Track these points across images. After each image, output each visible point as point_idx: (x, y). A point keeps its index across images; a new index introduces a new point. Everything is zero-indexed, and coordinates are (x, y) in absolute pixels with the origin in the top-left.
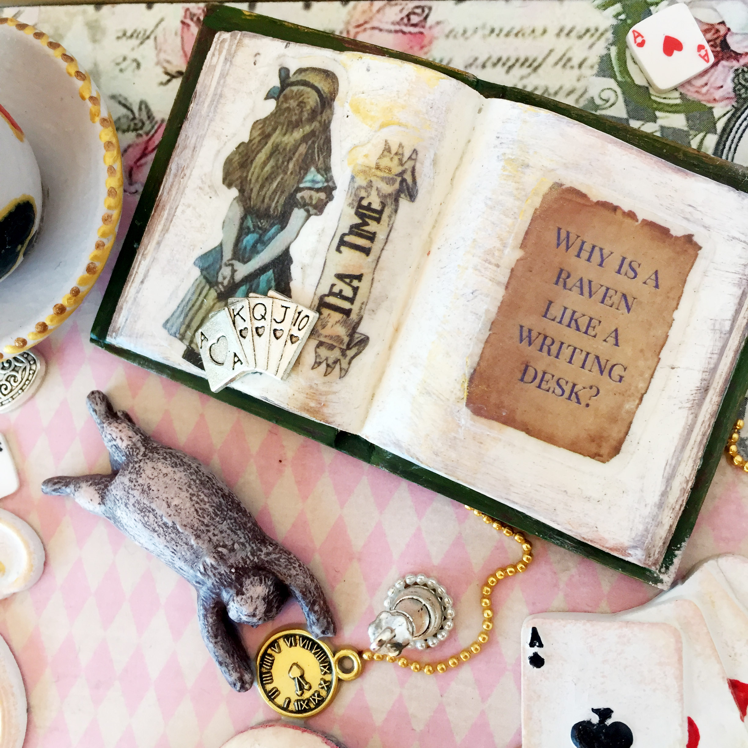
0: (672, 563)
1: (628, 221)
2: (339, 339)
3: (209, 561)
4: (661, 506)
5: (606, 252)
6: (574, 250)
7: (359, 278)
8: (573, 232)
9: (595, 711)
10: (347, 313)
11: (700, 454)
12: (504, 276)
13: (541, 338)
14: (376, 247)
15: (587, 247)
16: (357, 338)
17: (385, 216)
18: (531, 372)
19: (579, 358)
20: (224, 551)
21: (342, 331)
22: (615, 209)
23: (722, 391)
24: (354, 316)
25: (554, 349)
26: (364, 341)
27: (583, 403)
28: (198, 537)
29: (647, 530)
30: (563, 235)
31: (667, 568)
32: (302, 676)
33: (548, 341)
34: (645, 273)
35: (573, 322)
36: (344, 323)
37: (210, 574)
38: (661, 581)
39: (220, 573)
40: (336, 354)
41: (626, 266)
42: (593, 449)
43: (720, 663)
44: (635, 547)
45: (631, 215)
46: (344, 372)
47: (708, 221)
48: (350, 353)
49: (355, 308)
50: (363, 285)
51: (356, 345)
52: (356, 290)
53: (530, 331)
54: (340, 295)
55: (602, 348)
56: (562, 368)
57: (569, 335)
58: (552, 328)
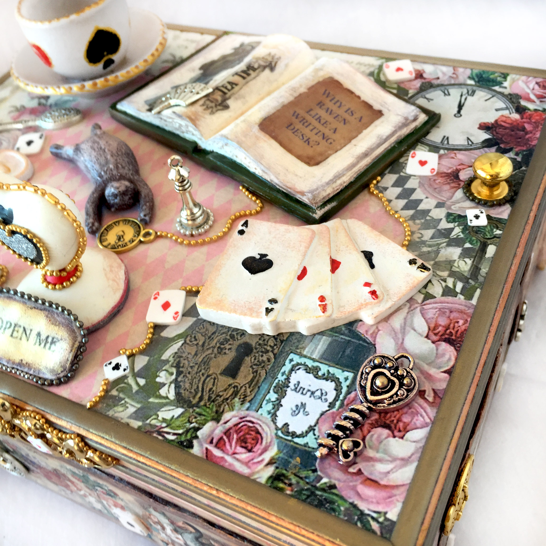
0: (324, 207)
1: (356, 99)
2: (217, 100)
3: (111, 166)
4: (328, 184)
5: (343, 104)
6: (329, 98)
7: (236, 85)
8: (332, 93)
9: (259, 254)
10: (225, 93)
11: (355, 176)
12: (296, 94)
13: (302, 119)
14: (249, 78)
15: (335, 100)
16: (224, 104)
17: (257, 71)
18: (292, 127)
19: (315, 131)
20: (120, 166)
21: (219, 99)
22: (352, 93)
24: (227, 96)
25: (306, 124)
26: (227, 107)
27: (310, 145)
29: (317, 189)
30: (327, 92)
31: (321, 209)
32: (122, 236)
33: (305, 121)
34: (357, 115)
35: (319, 119)
36: (222, 96)
37: (108, 173)
38: (316, 214)
39: (112, 174)
40: (213, 105)
41: (349, 111)
42: (307, 160)
43: (330, 248)
44: (309, 193)
45: (359, 97)
46: (212, 113)
47: (390, 108)
48: (219, 108)
49: (229, 94)
50: (236, 88)
51: (223, 106)
52: (233, 88)
53: (298, 114)
54: (226, 88)
55: (327, 132)
56: (307, 131)
57: (315, 123)
58: (308, 118)
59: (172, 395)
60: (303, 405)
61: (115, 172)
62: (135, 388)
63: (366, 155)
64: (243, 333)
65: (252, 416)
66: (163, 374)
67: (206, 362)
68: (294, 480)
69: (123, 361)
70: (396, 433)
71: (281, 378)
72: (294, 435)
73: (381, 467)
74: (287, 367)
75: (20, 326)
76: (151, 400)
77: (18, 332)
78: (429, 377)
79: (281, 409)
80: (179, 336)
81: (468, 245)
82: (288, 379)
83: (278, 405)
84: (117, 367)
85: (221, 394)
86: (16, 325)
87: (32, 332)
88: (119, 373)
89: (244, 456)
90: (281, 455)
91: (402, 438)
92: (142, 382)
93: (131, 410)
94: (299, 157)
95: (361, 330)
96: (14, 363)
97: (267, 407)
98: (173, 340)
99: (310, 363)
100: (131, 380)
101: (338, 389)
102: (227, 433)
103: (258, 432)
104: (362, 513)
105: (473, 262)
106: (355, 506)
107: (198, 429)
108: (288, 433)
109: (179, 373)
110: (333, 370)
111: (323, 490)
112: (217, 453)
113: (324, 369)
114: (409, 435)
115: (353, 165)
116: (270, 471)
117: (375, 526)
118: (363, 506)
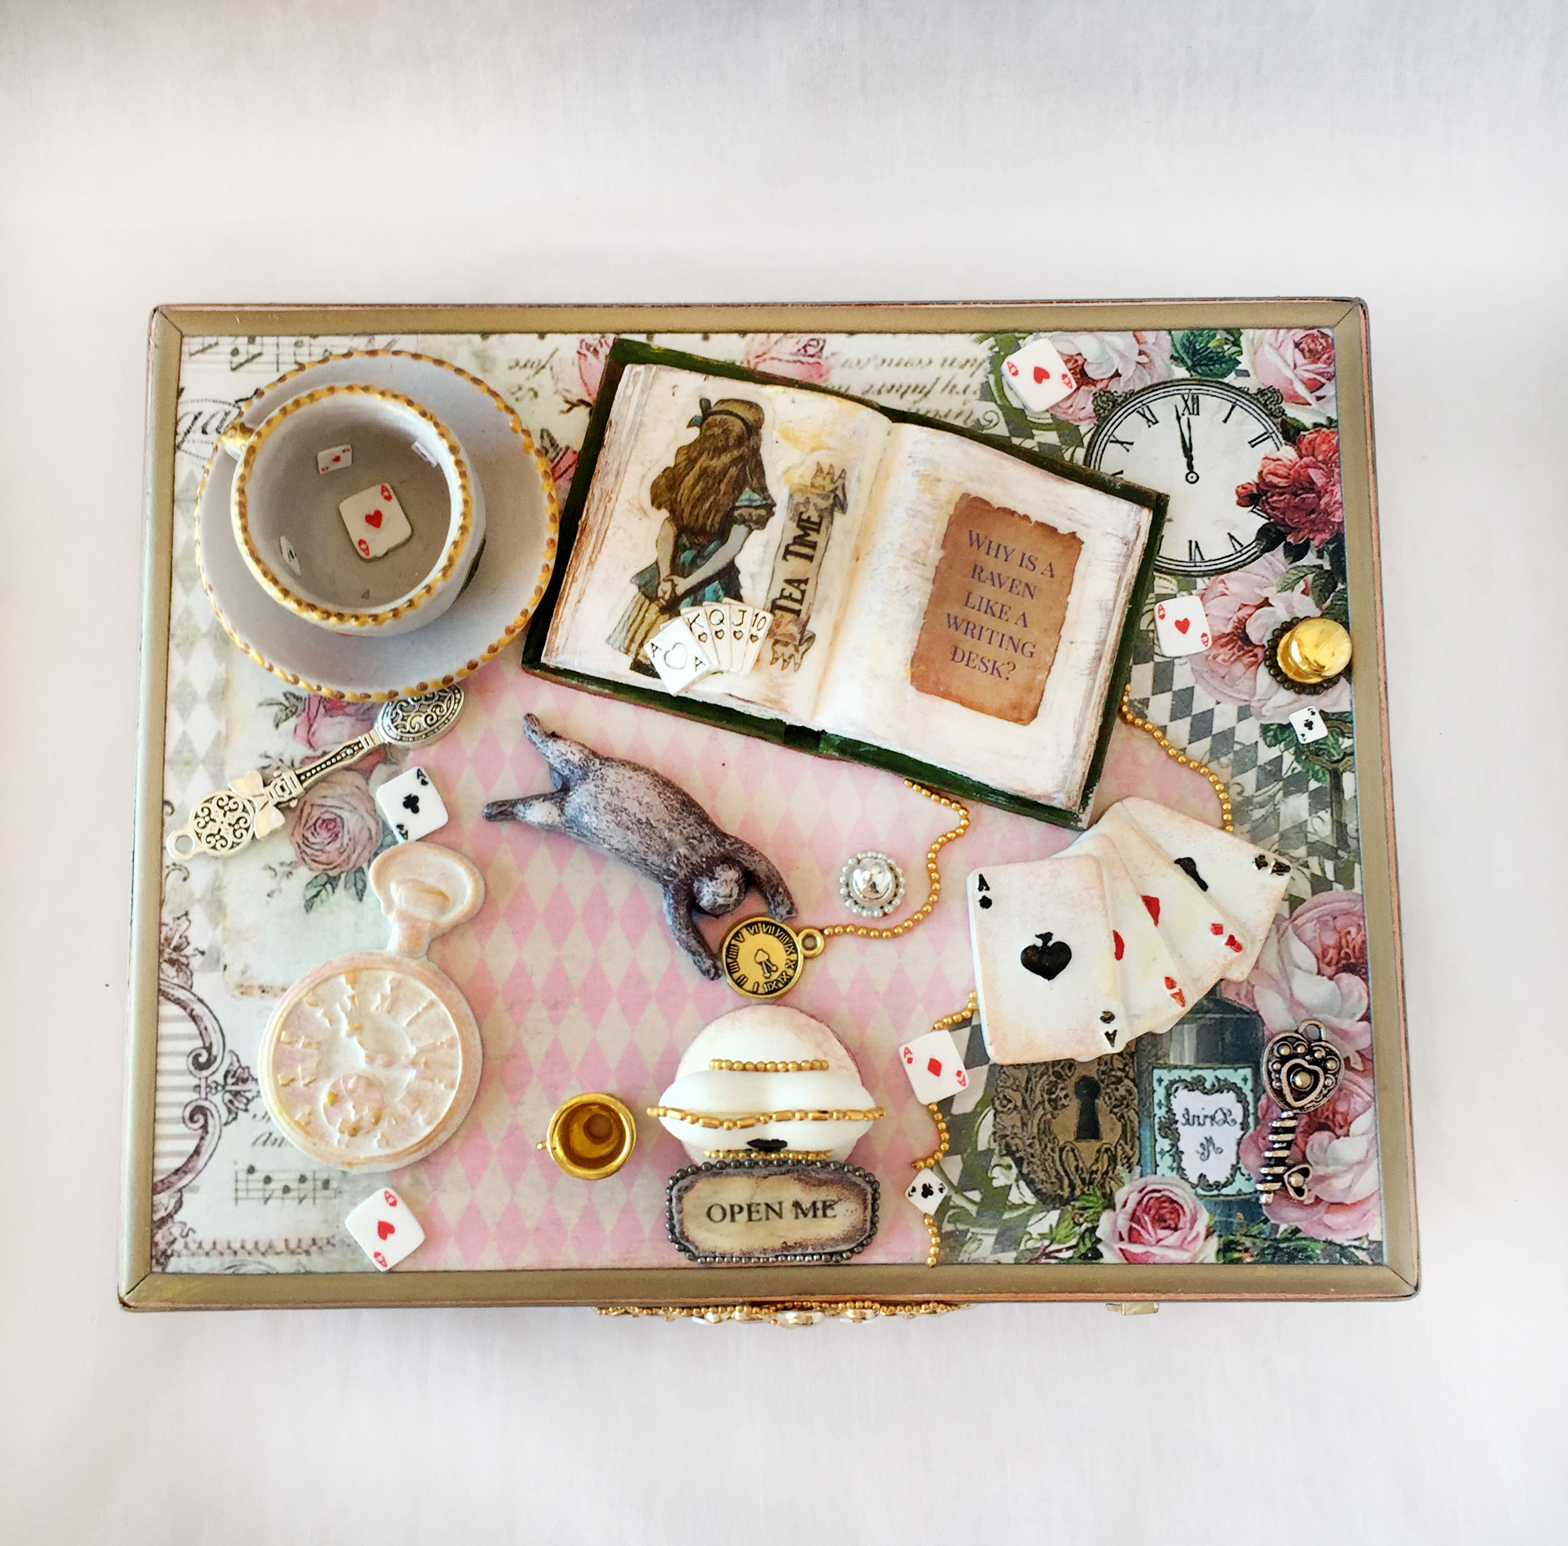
0: (1087, 804)
1: (1024, 523)
2: (792, 636)
3: (683, 851)
4: (1074, 756)
5: (1009, 550)
6: (984, 548)
7: (806, 581)
8: (981, 532)
9: (1038, 936)
10: (798, 613)
11: (1101, 712)
12: (930, 574)
13: (965, 624)
14: (818, 554)
15: (994, 546)
16: (807, 635)
17: (823, 528)
18: (959, 654)
19: (996, 639)
20: (695, 842)
21: (794, 630)
22: (1013, 513)
23: (1111, 659)
24: (803, 616)
25: (977, 632)
26: (812, 638)
27: (1004, 677)
28: (671, 830)
29: (1066, 777)
30: (974, 537)
31: (1084, 809)
32: (768, 960)
33: (971, 626)
34: (1042, 565)
35: (989, 609)
36: (796, 622)
37: (682, 864)
38: (1080, 820)
39: (692, 863)
40: (790, 649)
41: (1026, 561)
42: (1016, 715)
43: (1133, 882)
44: (1058, 792)
45: (1026, 518)
46: (798, 666)
47: (1087, 521)
48: (802, 649)
49: (804, 608)
50: (809, 588)
51: (806, 641)
52: (803, 592)
53: (956, 618)
54: (790, 597)
55: (1014, 630)
56: (984, 649)
57: (987, 620)
58: (973, 615)
59: (1030, 1198)
60: (1209, 1140)
61: (695, 859)
62: (973, 1209)
64: (1070, 1064)
65: (1152, 1182)
66: (996, 1172)
67: (1045, 1130)
68: (1248, 1242)
69: (927, 1177)
70: (1339, 1132)
71: (1160, 1113)
72: (1218, 1186)
73: (1340, 1183)
74: (1160, 1094)
75: (759, 1204)
76: (1006, 1216)
77: (758, 1212)
78: (1344, 1035)
79: (1183, 1157)
80: (982, 1104)
81: (1313, 785)
82: (1170, 1110)
83: (1177, 1154)
84: (927, 1192)
85: (1094, 1168)
86: (749, 1207)
87: (783, 1205)
88: (936, 1199)
89: (1173, 1238)
90: (1217, 1218)
91: (1347, 1135)
92: (976, 1196)
93: (989, 1241)
95: (1229, 995)
96: (774, 1250)
97: (1165, 1162)
98: (975, 1115)
99: (1187, 1075)
100: (957, 1200)
101: (1241, 1099)
102: (1134, 1218)
103: (1173, 1201)
104: (1342, 1247)
105: (1332, 815)
106: (1331, 1243)
107: (1094, 1229)
108: (1209, 1187)
109: (1019, 1162)
110: (1222, 1074)
111: (1286, 1240)
112: (1136, 1249)
113: (1209, 1076)
114: (1353, 1128)
116: (1214, 1243)
117: (1362, 1255)
118: (1339, 1239)
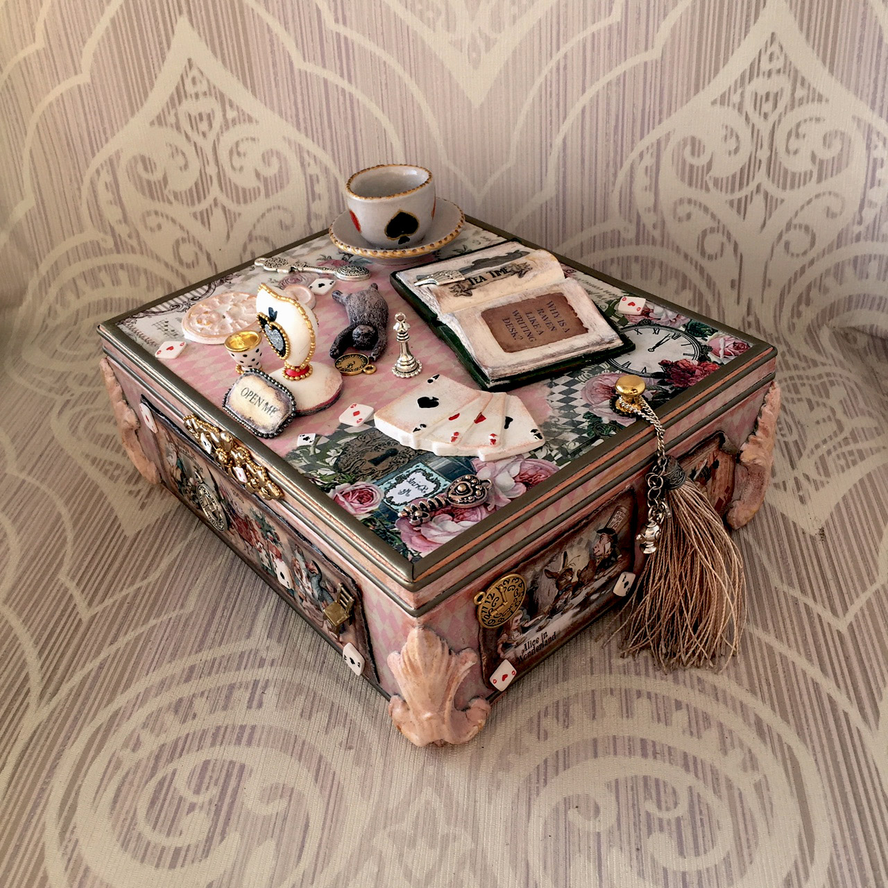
1: (573, 314)
2: (464, 288)
3: (366, 314)
5: (559, 316)
6: (551, 309)
7: (485, 280)
8: (555, 305)
10: (474, 284)
12: (525, 298)
13: (520, 317)
14: (498, 278)
15: (555, 311)
16: (469, 292)
17: (508, 274)
18: (508, 321)
19: (525, 329)
20: (372, 316)
21: (467, 287)
22: (572, 309)
24: (474, 286)
25: (521, 322)
26: (470, 295)
27: (515, 337)
30: (551, 304)
31: (494, 382)
32: (352, 364)
33: (521, 319)
34: (566, 327)
35: (533, 322)
36: (470, 287)
37: (362, 318)
38: (489, 384)
39: (364, 320)
40: (460, 290)
41: (562, 322)
42: (505, 347)
43: (484, 409)
45: (576, 314)
46: (456, 296)
47: (596, 329)
48: (463, 293)
51: (467, 293)
52: (481, 281)
53: (518, 313)
54: (476, 280)
55: (534, 332)
56: (518, 328)
57: (528, 323)
58: (525, 317)
59: (332, 464)
60: (409, 491)
62: (312, 453)
63: (553, 356)
64: (397, 443)
65: (374, 487)
66: (333, 451)
67: (363, 453)
68: (378, 524)
69: (312, 437)
70: (455, 520)
71: (405, 473)
72: (393, 503)
73: (433, 532)
74: (414, 468)
75: (258, 396)
76: (318, 462)
77: (255, 399)
78: (498, 498)
79: (394, 488)
80: (355, 434)
81: (585, 435)
82: (408, 476)
83: (394, 486)
84: (307, 439)
85: (362, 471)
86: (255, 395)
87: (264, 402)
88: (307, 443)
89: (357, 505)
90: (379, 511)
91: (457, 522)
92: (318, 451)
93: (303, 464)
94: (501, 344)
95: (474, 462)
96: (245, 418)
97: (386, 485)
98: (351, 435)
99: (428, 471)
100: (311, 449)
101: (436, 489)
102: (354, 492)
103: (372, 496)
104: (407, 549)
105: (580, 446)
106: (405, 545)
107: (336, 484)
108: (390, 501)
109: (343, 453)
110: (439, 478)
111: (392, 533)
112: (342, 499)
113: (435, 476)
114: (462, 523)
115: (538, 360)
116: (368, 516)
117: (410, 556)
118: (409, 546)
